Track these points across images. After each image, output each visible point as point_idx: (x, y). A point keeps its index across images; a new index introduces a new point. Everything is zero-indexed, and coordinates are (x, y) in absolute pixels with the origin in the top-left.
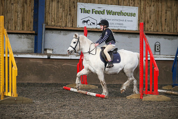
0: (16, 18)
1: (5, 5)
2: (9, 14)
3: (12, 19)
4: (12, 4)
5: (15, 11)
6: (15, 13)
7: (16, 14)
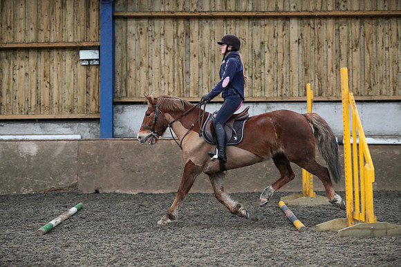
0: (395, 73)
1: (375, 50)
2: (381, 67)
3: (387, 77)
4: (387, 49)
5: (393, 62)
6: (393, 65)
7: (395, 66)
